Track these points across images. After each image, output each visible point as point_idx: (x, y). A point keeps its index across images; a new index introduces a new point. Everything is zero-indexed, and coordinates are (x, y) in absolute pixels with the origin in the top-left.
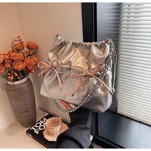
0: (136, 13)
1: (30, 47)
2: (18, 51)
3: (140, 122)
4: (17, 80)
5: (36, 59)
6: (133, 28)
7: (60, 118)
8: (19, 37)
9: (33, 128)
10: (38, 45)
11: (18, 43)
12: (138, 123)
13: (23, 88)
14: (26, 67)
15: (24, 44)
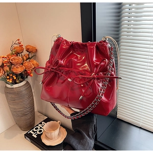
0: (137, 17)
1: (29, 50)
2: (17, 54)
3: (140, 128)
4: (16, 83)
5: (35, 62)
6: (134, 32)
7: (59, 122)
8: (19, 40)
9: (31, 132)
10: (38, 48)
11: (18, 46)
12: (138, 129)
13: (21, 92)
14: (25, 70)
15: (24, 47)
